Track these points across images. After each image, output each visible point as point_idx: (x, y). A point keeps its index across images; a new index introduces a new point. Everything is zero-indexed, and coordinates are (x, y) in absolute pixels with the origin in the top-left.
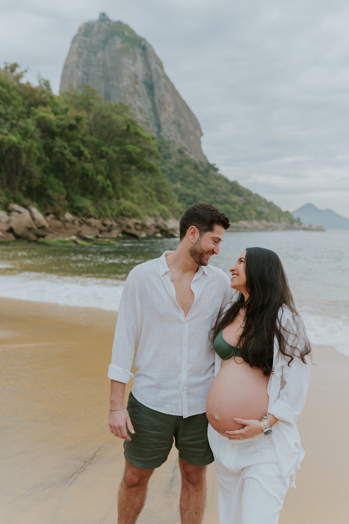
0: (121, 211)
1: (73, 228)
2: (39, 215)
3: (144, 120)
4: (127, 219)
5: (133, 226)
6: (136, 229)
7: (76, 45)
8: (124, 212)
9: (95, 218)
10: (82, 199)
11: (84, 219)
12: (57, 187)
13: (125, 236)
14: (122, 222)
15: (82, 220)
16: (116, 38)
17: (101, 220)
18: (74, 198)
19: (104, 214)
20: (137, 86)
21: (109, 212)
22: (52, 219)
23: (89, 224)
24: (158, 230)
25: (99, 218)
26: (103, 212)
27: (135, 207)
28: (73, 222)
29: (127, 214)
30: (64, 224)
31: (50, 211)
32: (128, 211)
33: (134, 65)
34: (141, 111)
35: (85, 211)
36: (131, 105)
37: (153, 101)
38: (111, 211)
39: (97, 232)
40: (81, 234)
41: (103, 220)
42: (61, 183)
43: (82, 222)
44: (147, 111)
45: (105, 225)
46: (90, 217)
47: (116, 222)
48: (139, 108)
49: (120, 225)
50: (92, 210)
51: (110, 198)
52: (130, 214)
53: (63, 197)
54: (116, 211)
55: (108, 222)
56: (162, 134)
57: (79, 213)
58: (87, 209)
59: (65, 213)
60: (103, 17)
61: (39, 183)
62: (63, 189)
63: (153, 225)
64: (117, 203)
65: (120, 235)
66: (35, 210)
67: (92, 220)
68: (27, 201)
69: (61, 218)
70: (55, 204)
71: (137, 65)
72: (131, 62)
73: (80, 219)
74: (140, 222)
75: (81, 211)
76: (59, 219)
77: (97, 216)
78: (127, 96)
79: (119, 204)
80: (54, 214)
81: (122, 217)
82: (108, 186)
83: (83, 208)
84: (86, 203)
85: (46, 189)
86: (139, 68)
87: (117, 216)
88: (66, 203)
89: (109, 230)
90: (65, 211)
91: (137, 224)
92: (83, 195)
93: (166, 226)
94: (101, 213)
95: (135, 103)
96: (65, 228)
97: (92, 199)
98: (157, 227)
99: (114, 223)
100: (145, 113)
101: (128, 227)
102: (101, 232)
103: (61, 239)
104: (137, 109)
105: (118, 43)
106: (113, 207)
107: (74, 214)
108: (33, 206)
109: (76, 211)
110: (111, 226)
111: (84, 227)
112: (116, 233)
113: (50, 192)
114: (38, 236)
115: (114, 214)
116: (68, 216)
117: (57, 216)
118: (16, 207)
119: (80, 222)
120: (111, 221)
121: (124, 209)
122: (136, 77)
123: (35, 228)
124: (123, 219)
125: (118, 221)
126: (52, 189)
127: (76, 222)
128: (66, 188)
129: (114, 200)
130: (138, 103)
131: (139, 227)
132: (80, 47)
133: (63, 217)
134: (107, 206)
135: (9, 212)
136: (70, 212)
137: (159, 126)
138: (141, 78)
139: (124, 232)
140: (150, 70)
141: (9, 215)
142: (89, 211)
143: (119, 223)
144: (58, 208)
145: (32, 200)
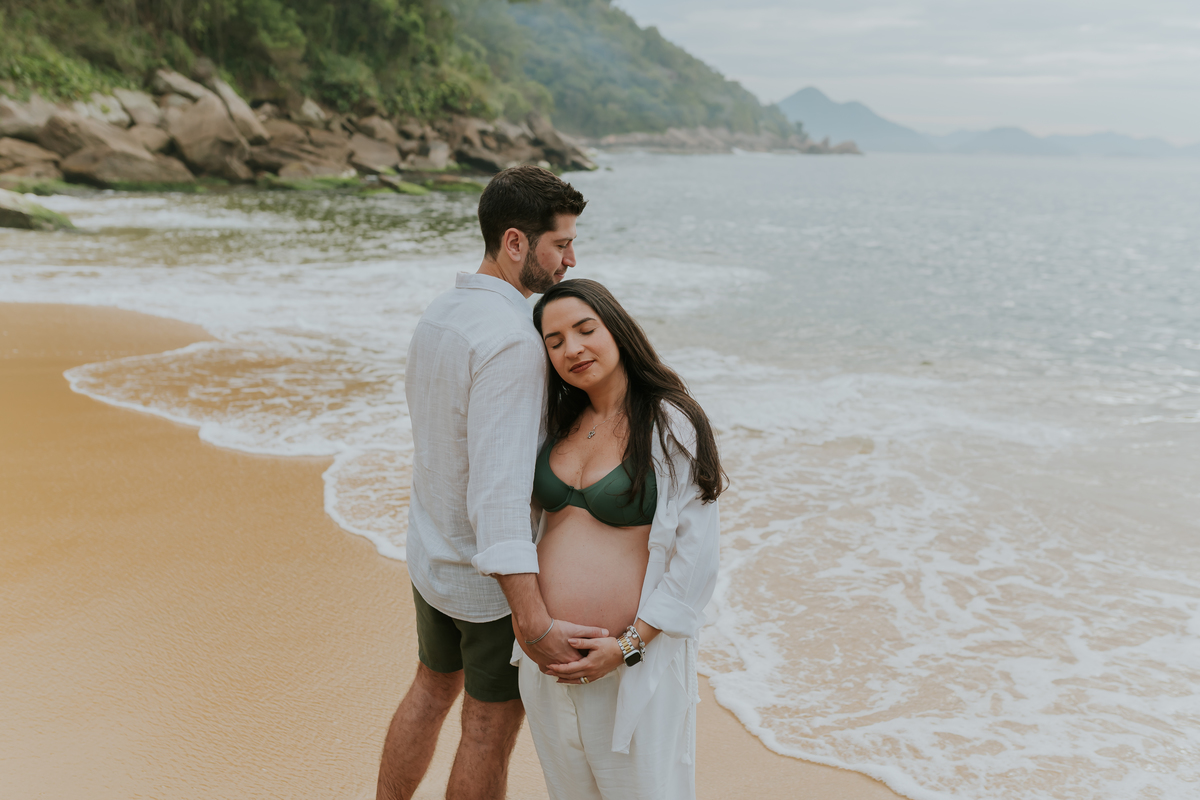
0: (444, 98)
1: (332, 145)
2: (241, 108)
4: (462, 120)
5: (476, 140)
6: (485, 146)
8: (451, 101)
9: (382, 117)
10: (344, 60)
11: (354, 118)
12: (282, 25)
13: (466, 166)
14: (447, 127)
15: (349, 121)
17: (395, 121)
18: (322, 58)
19: (401, 106)
21: (414, 101)
22: (270, 117)
23: (370, 133)
24: (537, 151)
25: (390, 117)
26: (398, 98)
27: (478, 89)
28: (327, 126)
29: (459, 105)
30: (308, 133)
31: (263, 95)
32: (463, 97)
35: (356, 97)
38: (418, 96)
39: (394, 157)
40: (355, 159)
41: (401, 123)
42: (291, 12)
43: (348, 125)
45: (406, 135)
46: (371, 112)
47: (434, 128)
49: (446, 136)
50: (372, 91)
51: (415, 61)
52: (469, 106)
53: (299, 53)
54: (431, 95)
55: (414, 128)
57: (340, 102)
58: (361, 91)
59: (302, 102)
61: (234, 11)
62: (297, 32)
63: (523, 136)
64: (434, 75)
65: (453, 165)
66: (227, 90)
67: (375, 122)
68: (204, 65)
69: (294, 116)
70: (277, 75)
73: (343, 120)
74: (490, 128)
75: (345, 95)
76: (288, 117)
77: (385, 113)
79: (439, 79)
80: (274, 102)
81: (448, 115)
82: (415, 25)
83: (351, 86)
84: (356, 72)
85: (252, 31)
87: (434, 111)
88: (304, 73)
89: (424, 151)
90: (303, 95)
91: (483, 133)
92: (345, 51)
93: (558, 140)
94: (394, 103)
96: (312, 142)
97: (368, 64)
98: (536, 142)
99: (429, 131)
101: (467, 140)
102: (404, 155)
103: (329, 176)
106: (424, 87)
107: (327, 103)
108: (222, 78)
109: (332, 96)
110: (423, 138)
111: (359, 139)
112: (441, 156)
113: (265, 38)
114: (255, 166)
115: (427, 105)
116: (311, 109)
117: (283, 108)
118: (176, 80)
119: (344, 127)
120: (421, 126)
121: (453, 93)
123: (244, 141)
124: (450, 120)
125: (438, 124)
126: (270, 30)
127: (336, 126)
128: (304, 28)
129: (424, 66)
131: (492, 143)
133: (299, 112)
134: (408, 84)
135: (159, 94)
136: (313, 98)
139: (460, 156)
141: (159, 104)
142: (368, 97)
143: (439, 131)
144: (286, 85)
145: (216, 61)
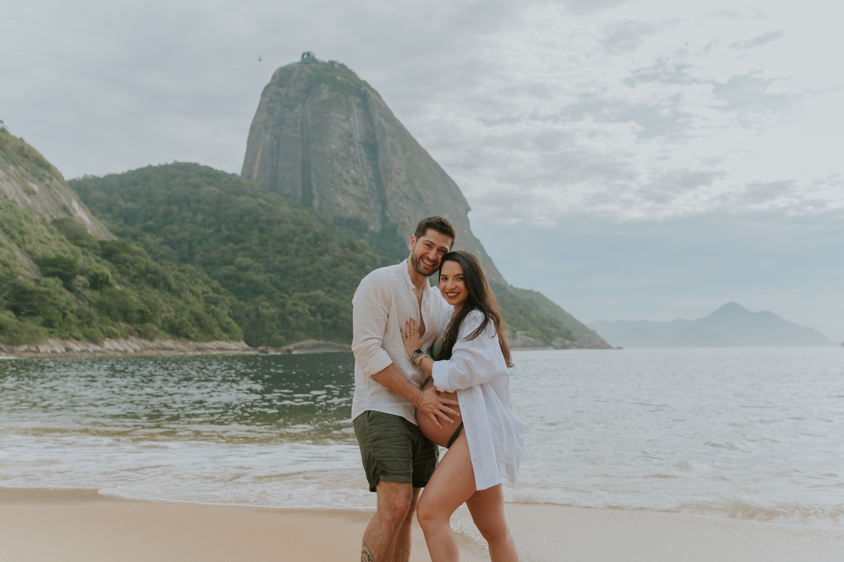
3: (361, 195)
7: (267, 99)
16: (323, 86)
20: (352, 149)
33: (348, 119)
34: (355, 183)
36: (340, 175)
37: (376, 168)
44: (366, 183)
48: (353, 178)
56: (388, 214)
60: (308, 58)
71: (351, 119)
72: (343, 117)
78: (336, 163)
86: (356, 124)
95: (348, 172)
100: (363, 186)
104: (351, 181)
105: (325, 93)
122: (351, 136)
130: (353, 172)
132: (271, 101)
137: (384, 203)
138: (358, 136)
140: (372, 125)
